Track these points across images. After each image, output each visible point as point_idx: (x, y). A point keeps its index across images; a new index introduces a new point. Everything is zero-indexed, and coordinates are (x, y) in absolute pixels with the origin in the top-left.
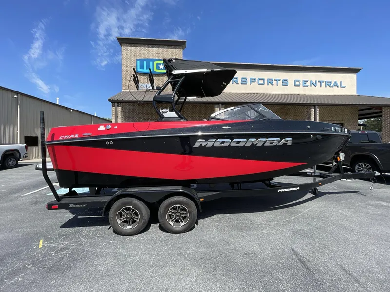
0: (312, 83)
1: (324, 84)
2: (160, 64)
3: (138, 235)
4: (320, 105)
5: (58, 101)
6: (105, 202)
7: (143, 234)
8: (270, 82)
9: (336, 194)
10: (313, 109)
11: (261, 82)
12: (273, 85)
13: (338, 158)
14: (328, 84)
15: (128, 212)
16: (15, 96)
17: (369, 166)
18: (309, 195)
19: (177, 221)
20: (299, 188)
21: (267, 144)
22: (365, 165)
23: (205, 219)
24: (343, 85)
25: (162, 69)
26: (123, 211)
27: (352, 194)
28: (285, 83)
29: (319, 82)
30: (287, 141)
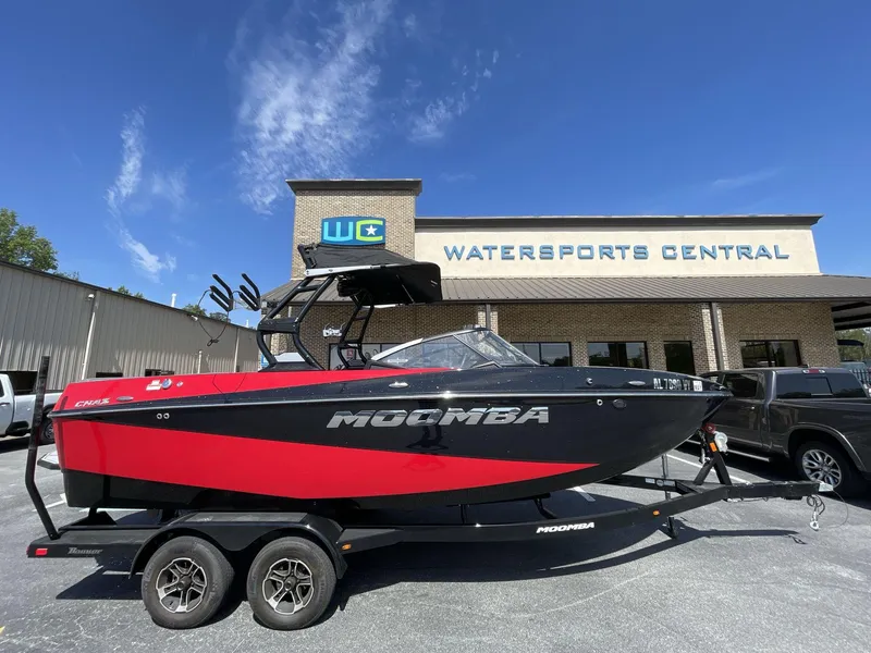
0: (704, 251)
1: (733, 253)
2: (368, 226)
3: (197, 631)
4: (722, 302)
5: (173, 300)
6: (139, 545)
7: (210, 628)
8: (606, 252)
9: (730, 538)
10: (706, 312)
11: (586, 253)
12: (613, 258)
13: (712, 445)
14: (745, 252)
15: (184, 571)
16: (91, 296)
17: (833, 461)
18: (659, 537)
19: (288, 598)
20: (592, 525)
21: (490, 420)
22: (822, 455)
23: (367, 593)
24: (781, 253)
25: (371, 235)
26: (174, 567)
27: (770, 539)
28: (641, 253)
29: (720, 248)
30: (537, 413)
